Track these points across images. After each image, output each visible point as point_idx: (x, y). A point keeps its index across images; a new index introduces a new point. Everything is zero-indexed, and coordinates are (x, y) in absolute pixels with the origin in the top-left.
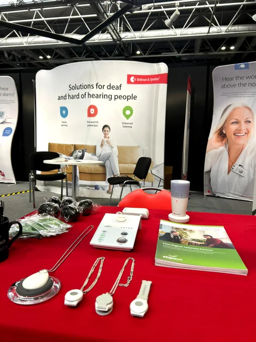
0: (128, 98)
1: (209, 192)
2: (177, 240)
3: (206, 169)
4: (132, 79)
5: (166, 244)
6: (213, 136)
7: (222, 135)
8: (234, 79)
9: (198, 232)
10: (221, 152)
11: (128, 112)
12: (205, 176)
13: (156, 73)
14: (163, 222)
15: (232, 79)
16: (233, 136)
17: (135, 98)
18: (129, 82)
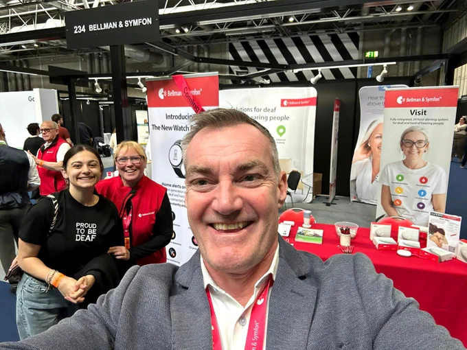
0: (281, 119)
1: (355, 198)
2: (303, 234)
3: (352, 178)
4: (285, 103)
5: (299, 235)
6: (358, 148)
7: (367, 147)
8: (379, 98)
9: (313, 231)
10: (366, 164)
11: (281, 131)
12: (351, 184)
13: (306, 97)
14: (300, 228)
15: (377, 98)
16: (377, 149)
17: (287, 118)
18: (282, 105)
